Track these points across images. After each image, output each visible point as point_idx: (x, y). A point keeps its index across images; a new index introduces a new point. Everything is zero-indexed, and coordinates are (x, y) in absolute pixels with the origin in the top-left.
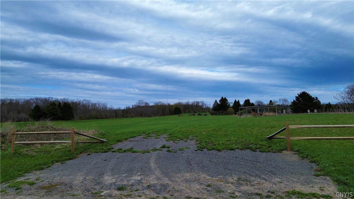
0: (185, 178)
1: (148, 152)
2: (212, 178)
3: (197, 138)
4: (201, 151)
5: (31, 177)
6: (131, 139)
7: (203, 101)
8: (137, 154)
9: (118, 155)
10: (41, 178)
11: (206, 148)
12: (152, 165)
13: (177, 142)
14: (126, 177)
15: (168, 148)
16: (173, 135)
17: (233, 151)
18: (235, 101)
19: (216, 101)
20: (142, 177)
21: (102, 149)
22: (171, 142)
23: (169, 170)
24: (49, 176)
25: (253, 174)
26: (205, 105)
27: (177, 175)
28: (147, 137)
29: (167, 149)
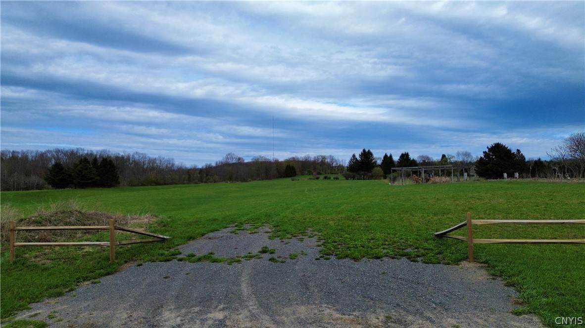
0: (298, 315)
1: (239, 261)
2: (343, 316)
3: (320, 234)
4: (327, 259)
5: (40, 311)
6: (211, 235)
7: (332, 155)
8: (219, 265)
9: (189, 266)
10: (57, 314)
11: (334, 254)
12: (245, 288)
13: (286, 241)
14: (200, 313)
15: (272, 253)
16: (281, 227)
17: (379, 261)
18: (386, 155)
19: (354, 156)
20: (226, 313)
21: (162, 255)
22: (277, 240)
23: (272, 300)
24: (71, 310)
25: (411, 308)
26: (336, 161)
27: (285, 310)
28: (238, 230)
29: (270, 256)
